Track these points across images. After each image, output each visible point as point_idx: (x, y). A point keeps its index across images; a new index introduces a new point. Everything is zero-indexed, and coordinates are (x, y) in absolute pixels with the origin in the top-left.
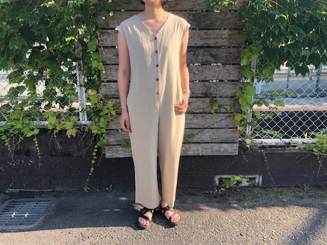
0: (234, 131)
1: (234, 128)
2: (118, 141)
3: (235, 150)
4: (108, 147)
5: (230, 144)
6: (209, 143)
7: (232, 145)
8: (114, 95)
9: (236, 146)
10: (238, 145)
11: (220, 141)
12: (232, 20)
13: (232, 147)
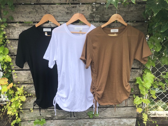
0: (133, 109)
1: (133, 107)
2: (32, 118)
3: (133, 123)
4: (23, 122)
5: (129, 119)
6: (110, 118)
7: (131, 119)
8: (24, 82)
9: (134, 120)
10: (135, 120)
11: (120, 117)
12: (136, 12)
13: (130, 121)
